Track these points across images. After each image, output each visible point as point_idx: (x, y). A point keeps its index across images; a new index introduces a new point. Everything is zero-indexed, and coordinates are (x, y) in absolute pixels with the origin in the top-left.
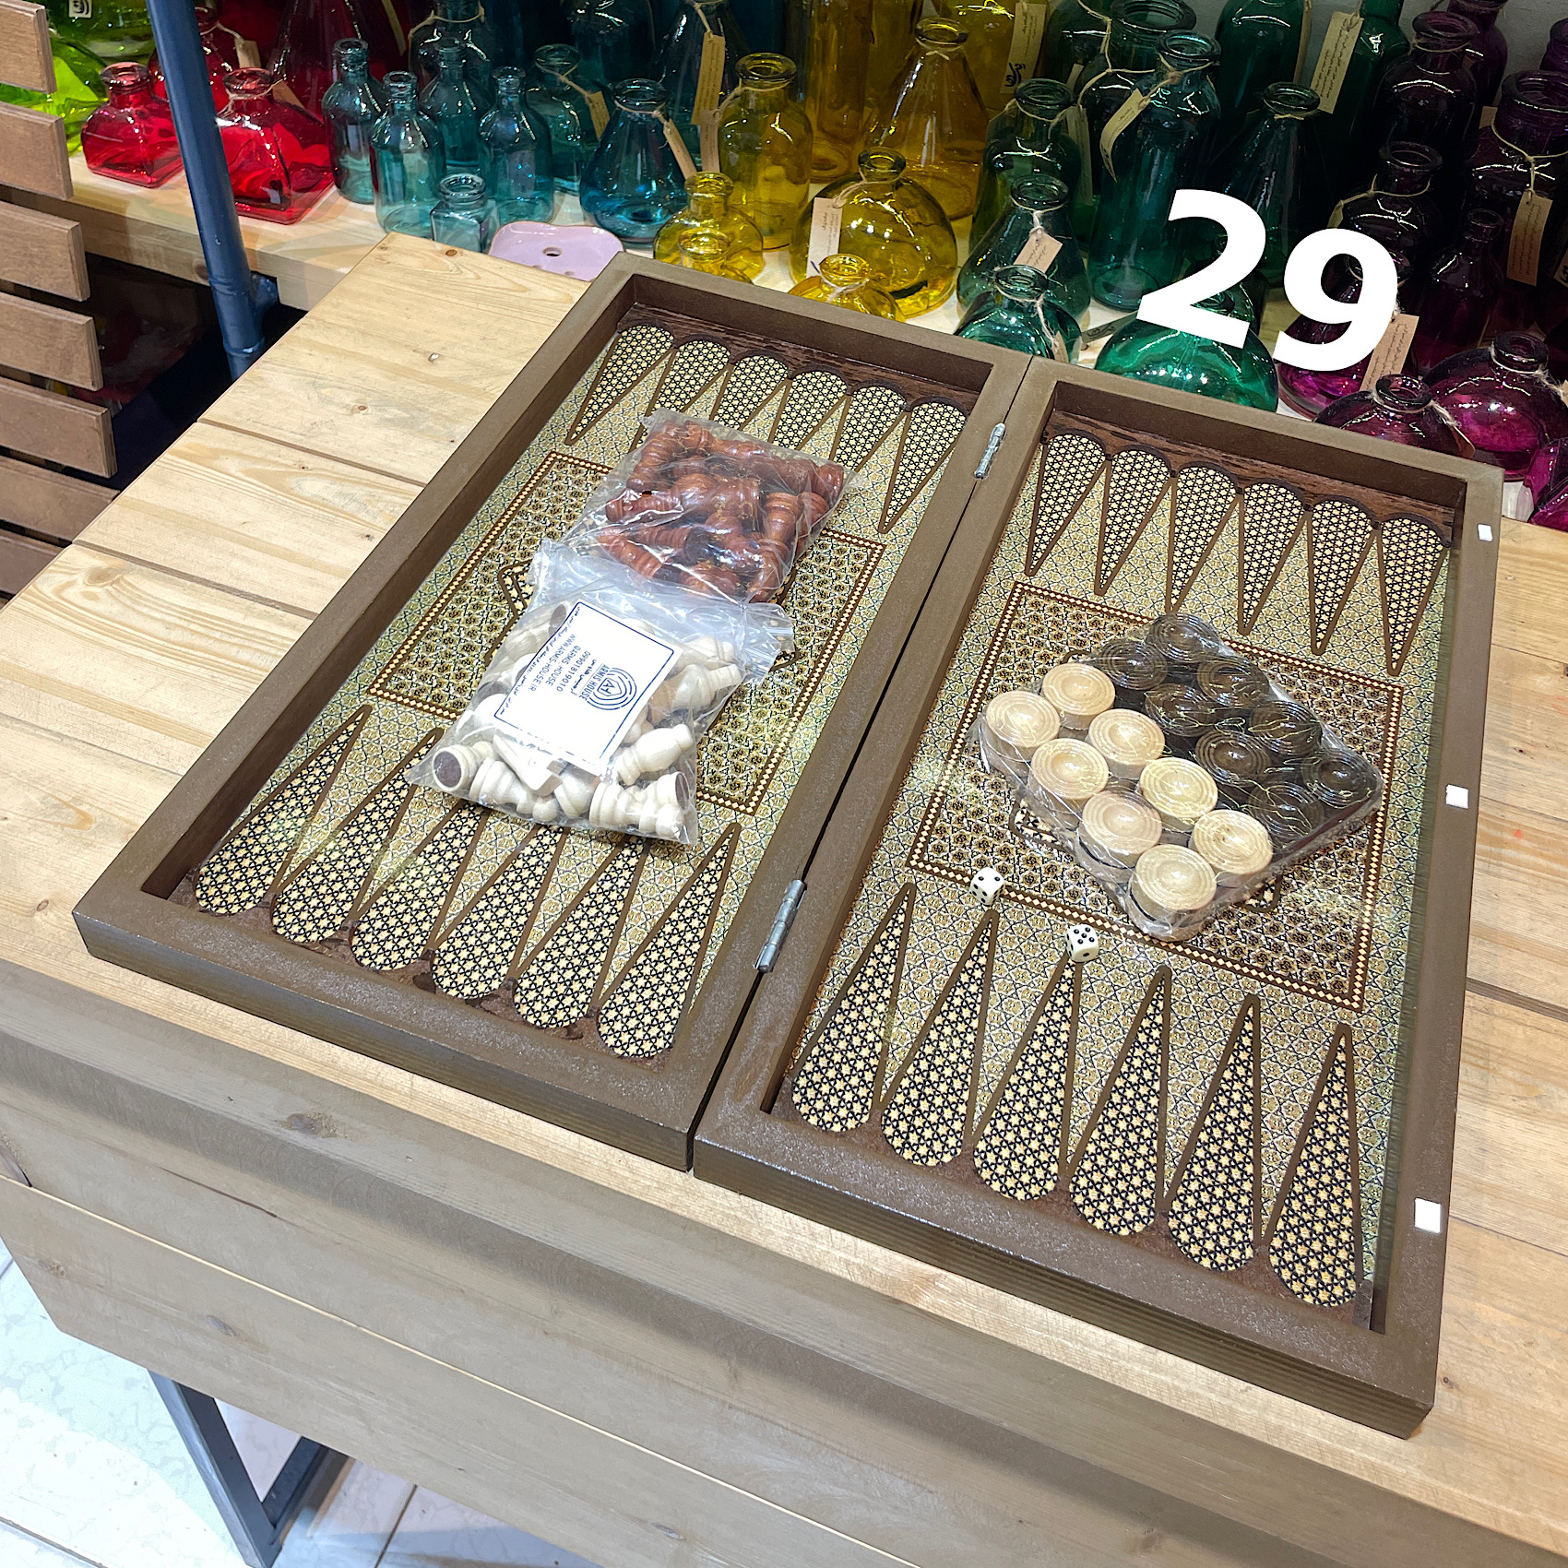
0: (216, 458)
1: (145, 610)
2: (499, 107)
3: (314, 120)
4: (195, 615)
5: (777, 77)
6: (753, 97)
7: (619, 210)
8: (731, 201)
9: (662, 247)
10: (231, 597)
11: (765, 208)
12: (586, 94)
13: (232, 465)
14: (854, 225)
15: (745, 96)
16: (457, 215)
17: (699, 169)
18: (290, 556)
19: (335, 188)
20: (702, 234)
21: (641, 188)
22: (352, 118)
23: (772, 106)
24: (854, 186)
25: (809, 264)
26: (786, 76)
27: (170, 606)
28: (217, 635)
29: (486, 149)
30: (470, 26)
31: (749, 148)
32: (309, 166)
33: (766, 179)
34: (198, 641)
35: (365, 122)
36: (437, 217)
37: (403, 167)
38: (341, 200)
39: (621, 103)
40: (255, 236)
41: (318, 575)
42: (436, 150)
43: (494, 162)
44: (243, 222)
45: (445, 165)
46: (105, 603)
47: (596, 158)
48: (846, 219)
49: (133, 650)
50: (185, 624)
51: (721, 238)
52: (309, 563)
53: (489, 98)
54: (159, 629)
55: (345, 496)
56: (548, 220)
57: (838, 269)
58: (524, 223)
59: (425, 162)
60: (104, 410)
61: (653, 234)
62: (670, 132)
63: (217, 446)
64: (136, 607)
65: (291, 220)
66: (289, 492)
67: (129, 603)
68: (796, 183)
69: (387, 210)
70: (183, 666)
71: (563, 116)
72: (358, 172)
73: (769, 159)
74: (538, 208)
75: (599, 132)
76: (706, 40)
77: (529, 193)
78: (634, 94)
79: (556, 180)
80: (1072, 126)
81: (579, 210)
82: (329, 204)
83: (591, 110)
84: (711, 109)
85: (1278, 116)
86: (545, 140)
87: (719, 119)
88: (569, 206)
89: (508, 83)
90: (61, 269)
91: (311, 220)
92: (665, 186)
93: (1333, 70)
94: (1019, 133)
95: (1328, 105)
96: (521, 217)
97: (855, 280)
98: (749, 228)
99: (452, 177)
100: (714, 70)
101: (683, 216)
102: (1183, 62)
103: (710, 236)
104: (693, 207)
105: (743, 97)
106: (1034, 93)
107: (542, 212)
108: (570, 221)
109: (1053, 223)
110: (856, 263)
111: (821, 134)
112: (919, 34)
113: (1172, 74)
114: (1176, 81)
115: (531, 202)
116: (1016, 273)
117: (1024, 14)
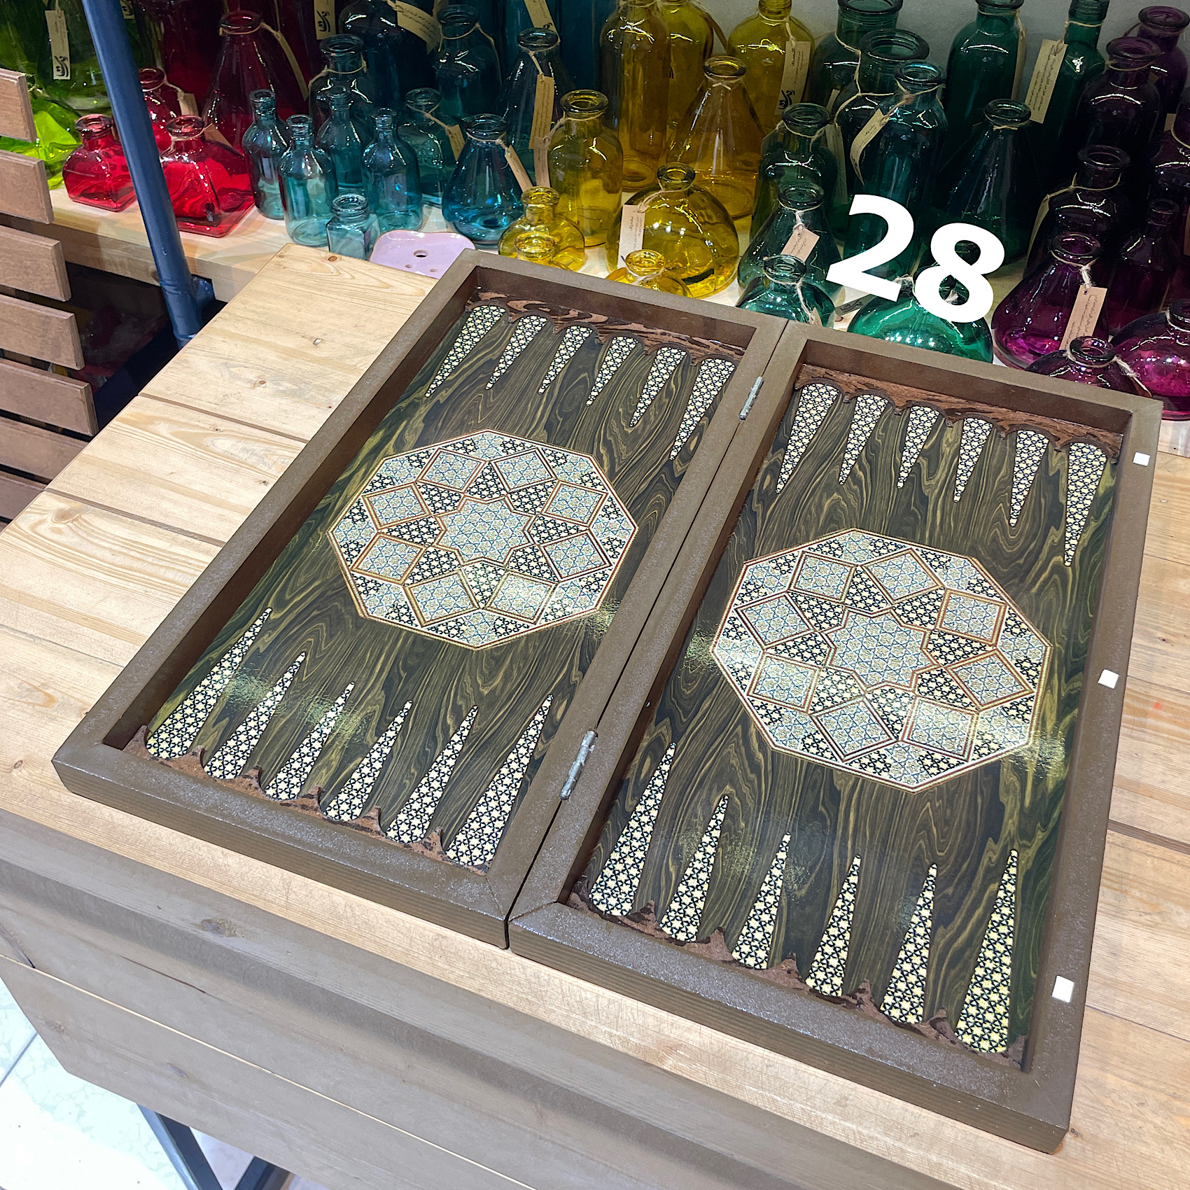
0: (152, 423)
1: (96, 541)
2: (377, 140)
3: (239, 155)
4: (133, 544)
5: (593, 108)
6: (574, 127)
7: (474, 219)
8: (559, 209)
9: (506, 248)
10: (160, 530)
11: (587, 214)
12: (446, 127)
13: (163, 428)
14: (656, 225)
15: (568, 124)
16: (346, 227)
17: (534, 184)
18: (206, 498)
19: (255, 208)
20: (534, 237)
21: (489, 201)
22: (266, 152)
23: (589, 131)
24: (654, 195)
25: (620, 258)
26: (600, 108)
27: (115, 537)
28: (150, 560)
29: (368, 173)
30: (356, 76)
31: (573, 167)
32: (235, 191)
33: (586, 192)
34: (136, 565)
35: (276, 156)
36: (331, 229)
37: (305, 191)
38: (260, 217)
39: (471, 134)
40: (194, 247)
41: (226, 513)
42: (330, 174)
43: (374, 184)
45: (337, 187)
46: (67, 536)
47: (454, 178)
48: (649, 219)
49: (87, 572)
50: (125, 551)
51: (548, 240)
52: (220, 504)
54: (108, 556)
55: (248, 451)
56: (418, 229)
57: (640, 262)
58: (398, 232)
59: (322, 184)
60: (86, 384)
61: (499, 237)
62: (510, 157)
63: (152, 414)
64: (89, 538)
65: (222, 234)
66: (206, 448)
67: (84, 535)
68: (609, 192)
69: (294, 224)
70: (123, 583)
71: (428, 146)
72: (272, 195)
73: (589, 174)
74: (410, 217)
75: (457, 155)
76: (539, 80)
77: (404, 207)
78: (481, 127)
79: (424, 196)
80: (830, 140)
81: (442, 220)
82: (251, 221)
83: (451, 139)
84: (542, 137)
85: (996, 128)
86: (413, 165)
87: (548, 143)
88: (434, 216)
89: (383, 122)
90: (49, 277)
91: (237, 233)
92: (508, 199)
93: (1043, 87)
94: (787, 148)
95: (1039, 116)
96: (396, 226)
97: (653, 270)
98: (574, 231)
99: (342, 196)
100: (546, 104)
101: (521, 223)
102: (916, 86)
103: (540, 238)
104: (528, 215)
105: (567, 126)
106: (799, 114)
107: (414, 222)
108: (436, 229)
109: (812, 220)
110: (654, 256)
111: (633, 152)
112: (707, 70)
113: (906, 97)
114: (910, 102)
115: (406, 215)
116: (780, 261)
117: (793, 50)
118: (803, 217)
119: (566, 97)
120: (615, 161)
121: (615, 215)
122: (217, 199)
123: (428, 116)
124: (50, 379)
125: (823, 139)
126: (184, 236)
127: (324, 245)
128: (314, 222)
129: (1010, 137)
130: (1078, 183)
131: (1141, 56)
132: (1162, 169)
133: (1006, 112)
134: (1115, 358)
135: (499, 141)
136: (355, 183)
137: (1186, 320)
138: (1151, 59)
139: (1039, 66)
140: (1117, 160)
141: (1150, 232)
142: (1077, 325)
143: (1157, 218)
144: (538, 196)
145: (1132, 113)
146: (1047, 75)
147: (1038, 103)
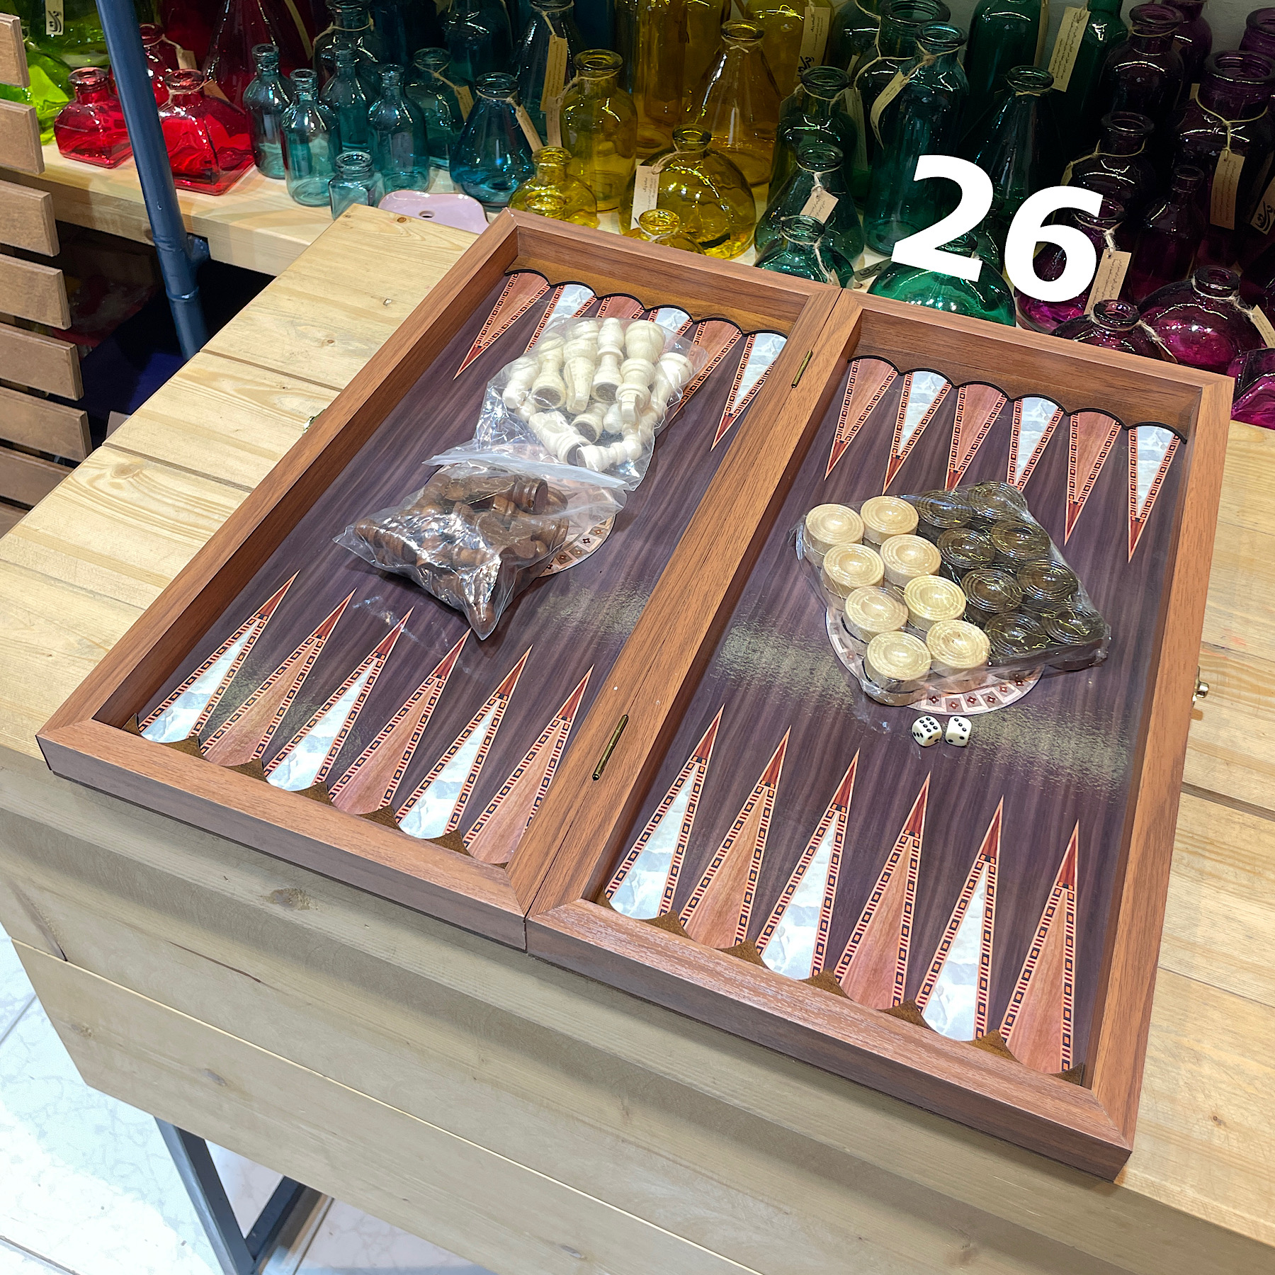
3: (239, 112)
5: (607, 68)
6: (587, 86)
7: (483, 182)
8: (570, 171)
11: (599, 178)
12: (455, 88)
14: (672, 187)
15: (581, 85)
16: (350, 185)
17: (545, 144)
19: (255, 167)
20: (545, 196)
22: (266, 108)
23: (603, 91)
24: (669, 156)
25: (632, 218)
26: (615, 68)
29: (374, 132)
30: (362, 33)
31: (585, 128)
32: (233, 150)
33: (599, 153)
35: (277, 112)
36: (334, 187)
37: (309, 149)
38: (260, 176)
39: (481, 92)
40: (190, 204)
42: (334, 133)
43: (380, 144)
44: (180, 193)
45: (341, 144)
47: (463, 139)
48: (663, 182)
49: (150, 528)
53: (376, 92)
56: (425, 191)
57: (654, 221)
58: (405, 192)
59: (325, 144)
60: (73, 345)
61: (507, 199)
62: (521, 116)
65: (219, 192)
66: (272, 406)
68: (624, 156)
69: (296, 184)
71: (436, 104)
72: (273, 154)
73: (601, 136)
74: (417, 180)
75: (465, 116)
76: (551, 41)
77: (410, 169)
78: (491, 85)
79: (431, 158)
80: (850, 106)
81: (450, 182)
82: (250, 180)
83: (460, 100)
84: (555, 96)
85: (1019, 94)
86: (421, 125)
87: (560, 103)
88: (442, 179)
89: (390, 77)
90: (36, 231)
91: (236, 191)
92: (518, 161)
93: (1066, 55)
94: (805, 112)
95: (1061, 84)
96: (403, 187)
97: (667, 229)
98: (586, 193)
99: (345, 154)
100: (558, 66)
101: (531, 183)
102: (937, 47)
103: (551, 196)
104: (539, 174)
105: (580, 86)
106: (818, 78)
107: (420, 184)
108: (443, 190)
109: (831, 182)
110: (669, 216)
111: (647, 120)
112: (724, 32)
113: (927, 57)
114: (931, 63)
115: (412, 176)
116: (799, 222)
117: (813, 16)
118: (822, 179)
119: (579, 56)
120: (630, 124)
121: (628, 179)
122: (216, 157)
123: (436, 75)
124: (35, 340)
125: (842, 102)
127: (325, 205)
128: (316, 182)
129: (1033, 103)
130: (1101, 150)
131: (1164, 22)
132: (1187, 136)
133: (1028, 78)
134: (1140, 322)
135: (509, 100)
136: (360, 143)
137: (1213, 286)
138: (1175, 25)
139: (1062, 34)
140: (1141, 127)
141: (1175, 199)
142: (1101, 290)
143: (1182, 184)
144: (550, 155)
145: (1156, 80)
146: (1070, 42)
147: (1061, 70)
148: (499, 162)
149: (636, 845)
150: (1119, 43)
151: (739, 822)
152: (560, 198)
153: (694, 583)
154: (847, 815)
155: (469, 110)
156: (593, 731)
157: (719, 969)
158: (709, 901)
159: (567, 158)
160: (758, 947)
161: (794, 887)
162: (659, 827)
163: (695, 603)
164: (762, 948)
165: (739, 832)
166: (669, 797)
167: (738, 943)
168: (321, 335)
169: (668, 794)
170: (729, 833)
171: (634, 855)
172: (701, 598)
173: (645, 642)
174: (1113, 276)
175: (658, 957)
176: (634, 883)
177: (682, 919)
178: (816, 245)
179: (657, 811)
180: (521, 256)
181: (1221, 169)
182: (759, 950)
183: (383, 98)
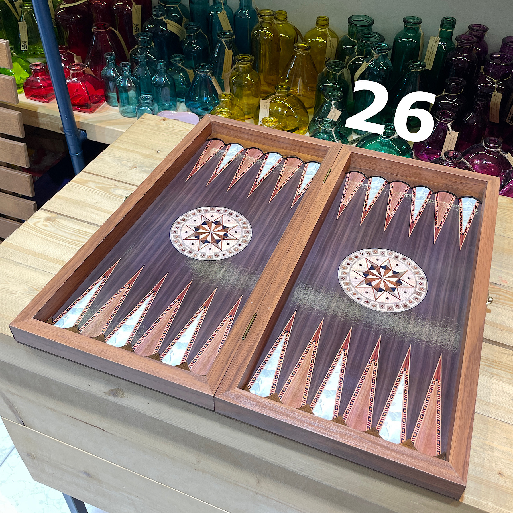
3: (98, 80)
5: (248, 61)
6: (240, 68)
7: (199, 107)
8: (234, 102)
11: (246, 105)
12: (187, 70)
14: (274, 109)
16: (144, 108)
17: (224, 92)
19: (106, 102)
22: (110, 79)
23: (246, 71)
24: (274, 96)
25: (259, 121)
26: (251, 61)
29: (154, 87)
30: (149, 48)
31: (240, 85)
32: (97, 95)
33: (245, 95)
35: (115, 80)
36: (138, 109)
38: (108, 106)
39: (198, 71)
40: (80, 117)
42: (137, 87)
43: (157, 91)
45: (141, 92)
46: (50, 227)
48: (271, 106)
53: (155, 71)
56: (175, 111)
57: (268, 121)
59: (134, 92)
60: (30, 175)
62: (214, 81)
65: (91, 112)
66: (110, 193)
68: (256, 97)
69: (122, 109)
71: (180, 77)
72: (113, 97)
73: (246, 89)
74: (172, 107)
75: (191, 81)
76: (226, 51)
77: (169, 103)
78: (201, 68)
79: (178, 98)
80: (345, 76)
81: (185, 108)
82: (103, 107)
83: (189, 75)
84: (227, 73)
85: (412, 70)
87: (229, 75)
88: (182, 106)
89: (161, 65)
90: (15, 128)
91: (98, 112)
92: (213, 99)
93: (430, 55)
94: (328, 78)
95: (429, 67)
96: (166, 110)
97: (273, 124)
98: (240, 111)
99: (143, 96)
100: (228, 61)
101: (218, 107)
102: (379, 52)
103: (226, 112)
104: (221, 104)
105: (237, 69)
106: (333, 65)
107: (173, 108)
108: (182, 111)
109: (338, 106)
110: (273, 119)
111: (265, 83)
112: (295, 47)
113: (376, 56)
114: (377, 58)
115: (170, 105)
116: (326, 121)
117: (330, 41)
118: (335, 104)
119: (237, 56)
120: (258, 84)
121: (257, 106)
122: (90, 98)
123: (179, 65)
124: (15, 172)
125: (342, 74)
126: (75, 113)
127: (135, 117)
128: (131, 108)
129: (418, 74)
130: (446, 92)
131: (469, 42)
132: (479, 87)
133: (416, 65)
134: (463, 159)
135: (209, 74)
136: (149, 92)
137: (491, 145)
138: (474, 42)
139: (429, 47)
140: (461, 83)
141: (475, 111)
142: (447, 147)
143: (478, 105)
144: (225, 96)
145: (467, 65)
146: (432, 50)
147: (429, 62)
148: (205, 99)
149: (260, 367)
150: (451, 50)
151: (303, 357)
152: (229, 112)
153: (284, 260)
154: (347, 353)
155: (193, 79)
156: (242, 320)
157: (294, 415)
158: (291, 389)
159: (232, 97)
160: (311, 407)
161: (326, 383)
162: (270, 359)
163: (284, 268)
164: (313, 408)
165: (303, 361)
166: (274, 347)
167: (303, 406)
168: (131, 165)
169: (274, 346)
170: (299, 361)
171: (260, 371)
172: (287, 267)
173: (263, 284)
174: (451, 141)
175: (269, 411)
176: (260, 382)
177: (280, 396)
178: (333, 130)
179: (269, 353)
180: (213, 133)
181: (493, 99)
182: (311, 409)
183: (158, 73)
